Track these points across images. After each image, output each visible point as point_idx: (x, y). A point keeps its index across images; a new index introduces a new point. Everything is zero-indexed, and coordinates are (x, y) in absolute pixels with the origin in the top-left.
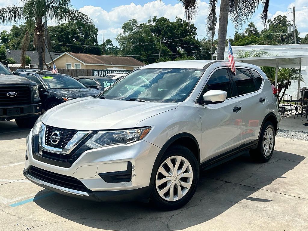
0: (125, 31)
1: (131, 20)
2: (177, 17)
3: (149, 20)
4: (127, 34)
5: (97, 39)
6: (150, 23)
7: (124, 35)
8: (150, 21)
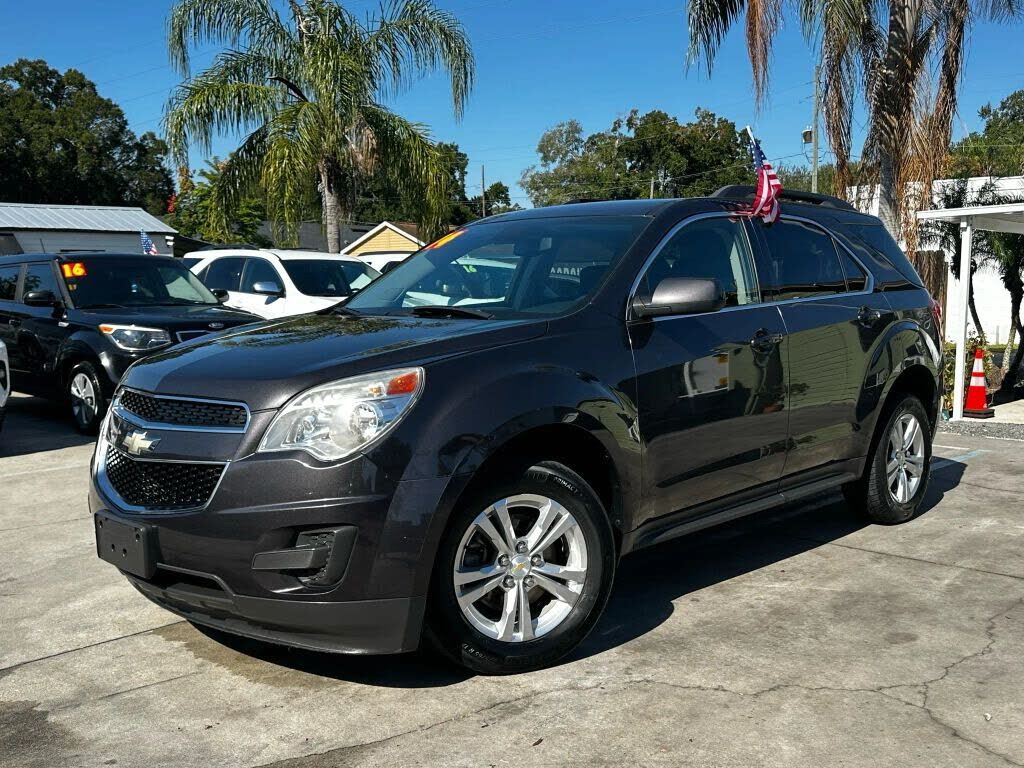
0: (545, 158)
1: (563, 125)
2: (699, 108)
3: (615, 123)
4: (553, 167)
5: (464, 186)
6: (620, 130)
7: (542, 170)
8: (617, 125)
